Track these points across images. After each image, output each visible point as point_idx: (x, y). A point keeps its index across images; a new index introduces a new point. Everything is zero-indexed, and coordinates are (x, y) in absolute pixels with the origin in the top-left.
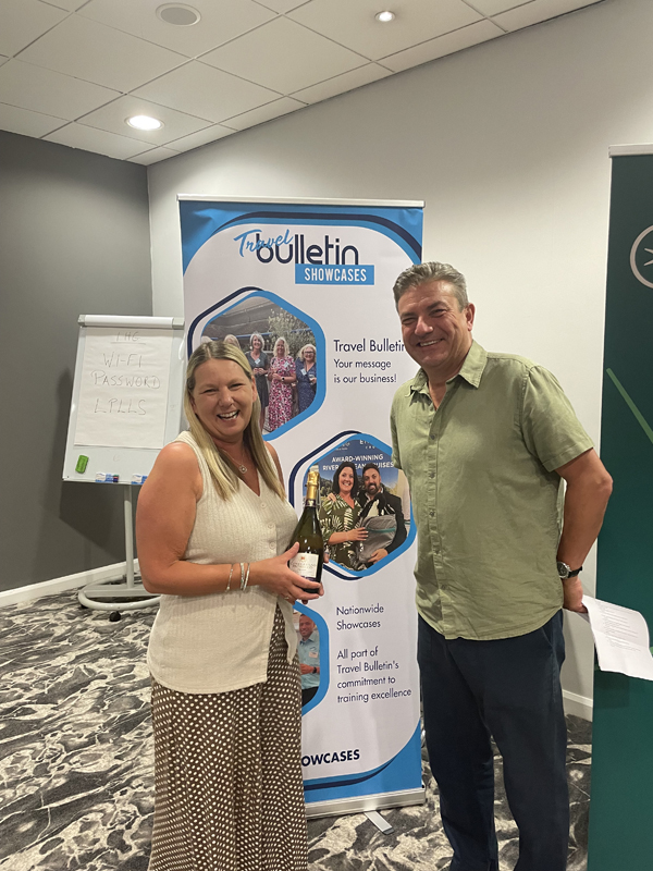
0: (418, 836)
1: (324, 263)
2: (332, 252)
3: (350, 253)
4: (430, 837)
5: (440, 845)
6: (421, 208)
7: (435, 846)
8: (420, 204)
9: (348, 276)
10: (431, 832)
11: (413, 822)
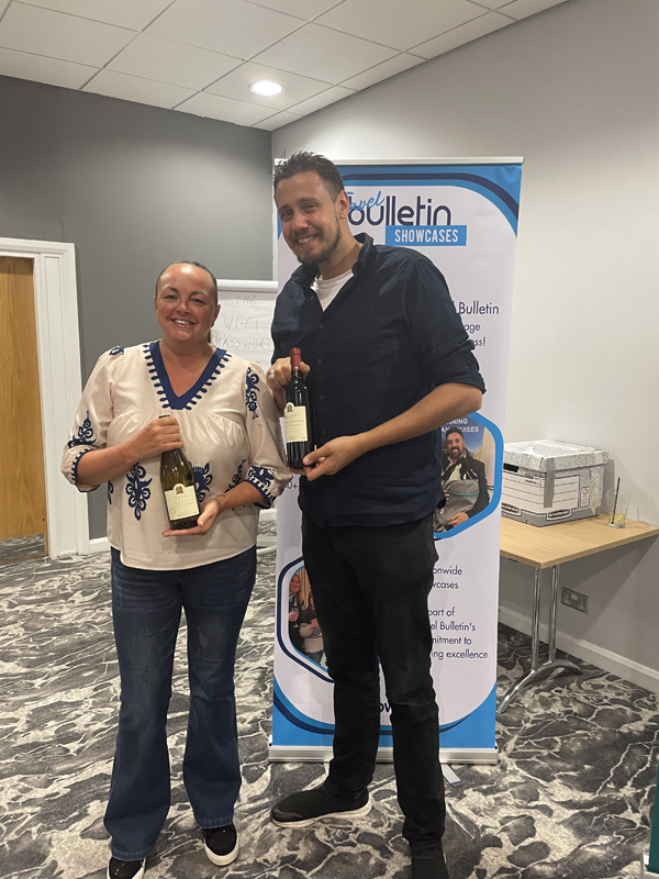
0: (485, 793)
1: (415, 224)
2: (424, 213)
3: (442, 213)
4: (497, 795)
5: (506, 804)
6: (520, 164)
7: (502, 804)
8: (519, 159)
9: (439, 237)
10: (499, 791)
11: (483, 779)
